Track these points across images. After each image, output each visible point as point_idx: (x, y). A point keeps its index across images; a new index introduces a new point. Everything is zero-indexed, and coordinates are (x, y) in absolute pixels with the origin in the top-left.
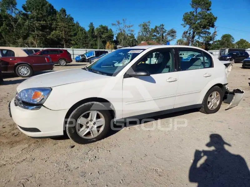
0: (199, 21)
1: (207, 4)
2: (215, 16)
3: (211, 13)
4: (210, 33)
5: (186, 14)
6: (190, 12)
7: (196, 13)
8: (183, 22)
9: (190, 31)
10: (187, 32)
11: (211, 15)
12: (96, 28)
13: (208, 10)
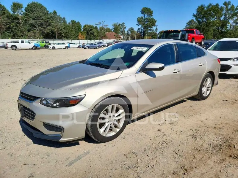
0: (146, 23)
1: (151, 12)
2: (155, 20)
3: (153, 18)
4: (153, 30)
5: (139, 18)
6: (141, 17)
7: (145, 17)
8: (137, 23)
9: (142, 28)
10: (140, 29)
11: (153, 19)
12: (85, 26)
13: (152, 16)
